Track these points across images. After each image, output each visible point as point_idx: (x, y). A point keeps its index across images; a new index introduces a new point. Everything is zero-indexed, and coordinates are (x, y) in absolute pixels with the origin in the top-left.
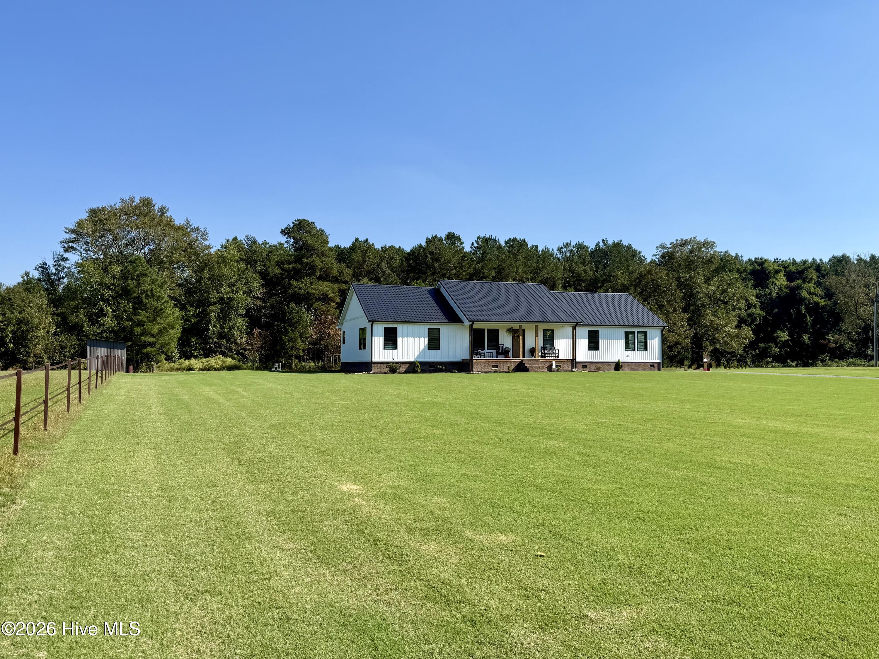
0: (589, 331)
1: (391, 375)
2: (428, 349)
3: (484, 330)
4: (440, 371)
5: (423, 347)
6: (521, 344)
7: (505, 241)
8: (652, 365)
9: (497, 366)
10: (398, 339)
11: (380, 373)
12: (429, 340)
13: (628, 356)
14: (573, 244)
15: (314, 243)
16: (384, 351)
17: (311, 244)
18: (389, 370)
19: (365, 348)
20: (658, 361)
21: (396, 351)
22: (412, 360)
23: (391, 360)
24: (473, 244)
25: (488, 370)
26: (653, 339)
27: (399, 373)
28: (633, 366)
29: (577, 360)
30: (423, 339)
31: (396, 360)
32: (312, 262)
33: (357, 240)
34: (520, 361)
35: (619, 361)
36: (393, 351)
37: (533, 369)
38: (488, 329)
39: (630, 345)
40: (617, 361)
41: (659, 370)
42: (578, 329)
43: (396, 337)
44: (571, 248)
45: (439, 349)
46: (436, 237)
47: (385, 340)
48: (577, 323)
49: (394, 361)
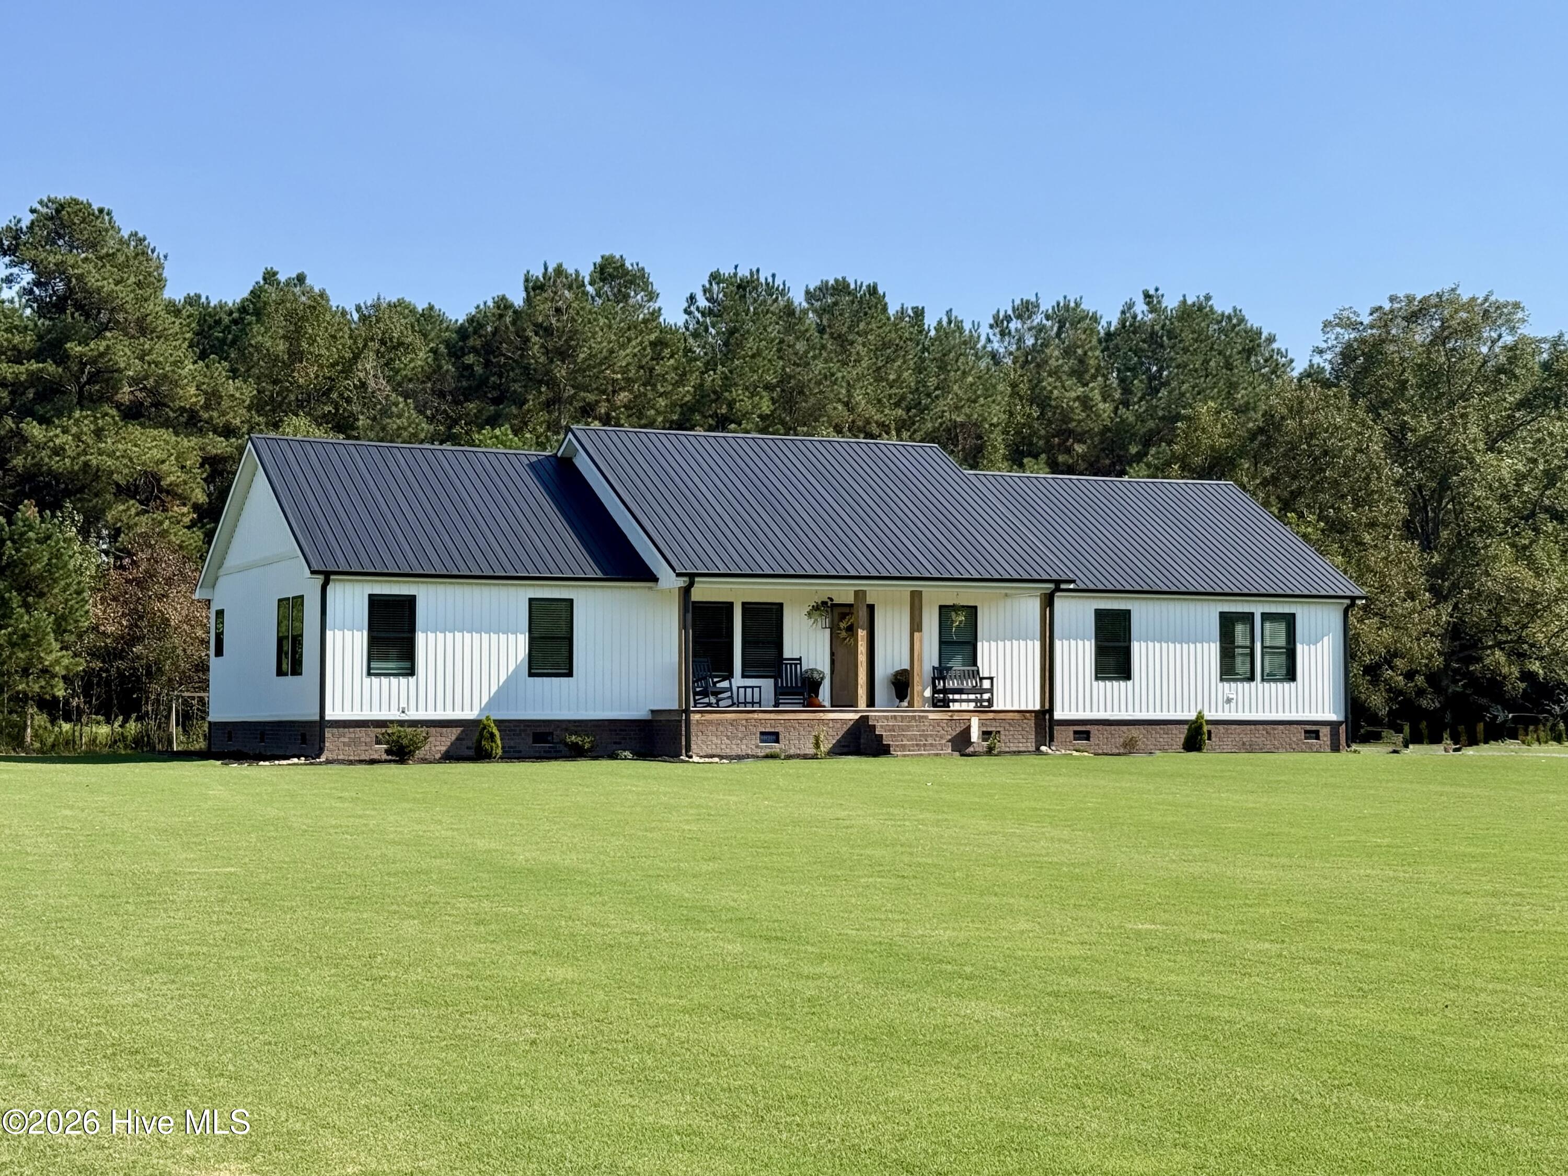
0: (1099, 614)
1: (394, 769)
2: (531, 675)
3: (731, 605)
4: (576, 753)
5: (512, 668)
6: (862, 658)
7: (808, 292)
8: (1311, 730)
9: (774, 737)
10: (421, 638)
11: (351, 763)
12: (533, 642)
13: (1229, 701)
14: (1047, 305)
15: (108, 286)
16: (367, 681)
17: (99, 290)
18: (388, 752)
19: (296, 669)
20: (1333, 717)
21: (412, 680)
22: (470, 714)
23: (395, 715)
24: (692, 299)
25: (743, 749)
26: (1314, 640)
27: (424, 761)
28: (1246, 735)
29: (1058, 715)
30: (512, 637)
31: (412, 715)
32: (102, 355)
33: (270, 276)
34: (856, 716)
35: (1200, 716)
36: (403, 680)
37: (903, 747)
38: (744, 604)
39: (1239, 660)
40: (1192, 716)
41: (1335, 748)
42: (1061, 604)
43: (412, 630)
44: (1038, 319)
45: (570, 674)
46: (559, 271)
47: (373, 642)
48: (1057, 583)
49: (404, 717)
